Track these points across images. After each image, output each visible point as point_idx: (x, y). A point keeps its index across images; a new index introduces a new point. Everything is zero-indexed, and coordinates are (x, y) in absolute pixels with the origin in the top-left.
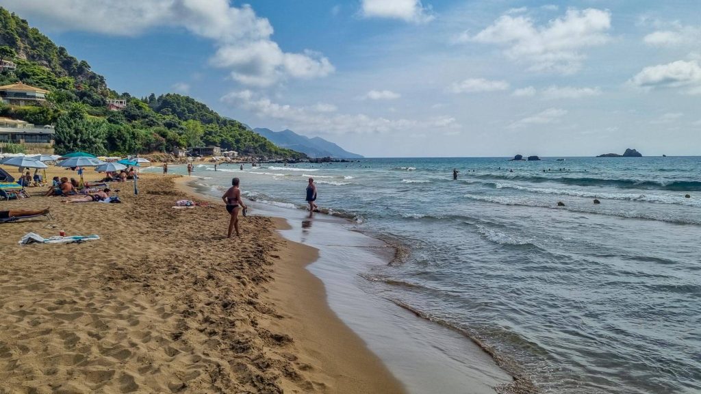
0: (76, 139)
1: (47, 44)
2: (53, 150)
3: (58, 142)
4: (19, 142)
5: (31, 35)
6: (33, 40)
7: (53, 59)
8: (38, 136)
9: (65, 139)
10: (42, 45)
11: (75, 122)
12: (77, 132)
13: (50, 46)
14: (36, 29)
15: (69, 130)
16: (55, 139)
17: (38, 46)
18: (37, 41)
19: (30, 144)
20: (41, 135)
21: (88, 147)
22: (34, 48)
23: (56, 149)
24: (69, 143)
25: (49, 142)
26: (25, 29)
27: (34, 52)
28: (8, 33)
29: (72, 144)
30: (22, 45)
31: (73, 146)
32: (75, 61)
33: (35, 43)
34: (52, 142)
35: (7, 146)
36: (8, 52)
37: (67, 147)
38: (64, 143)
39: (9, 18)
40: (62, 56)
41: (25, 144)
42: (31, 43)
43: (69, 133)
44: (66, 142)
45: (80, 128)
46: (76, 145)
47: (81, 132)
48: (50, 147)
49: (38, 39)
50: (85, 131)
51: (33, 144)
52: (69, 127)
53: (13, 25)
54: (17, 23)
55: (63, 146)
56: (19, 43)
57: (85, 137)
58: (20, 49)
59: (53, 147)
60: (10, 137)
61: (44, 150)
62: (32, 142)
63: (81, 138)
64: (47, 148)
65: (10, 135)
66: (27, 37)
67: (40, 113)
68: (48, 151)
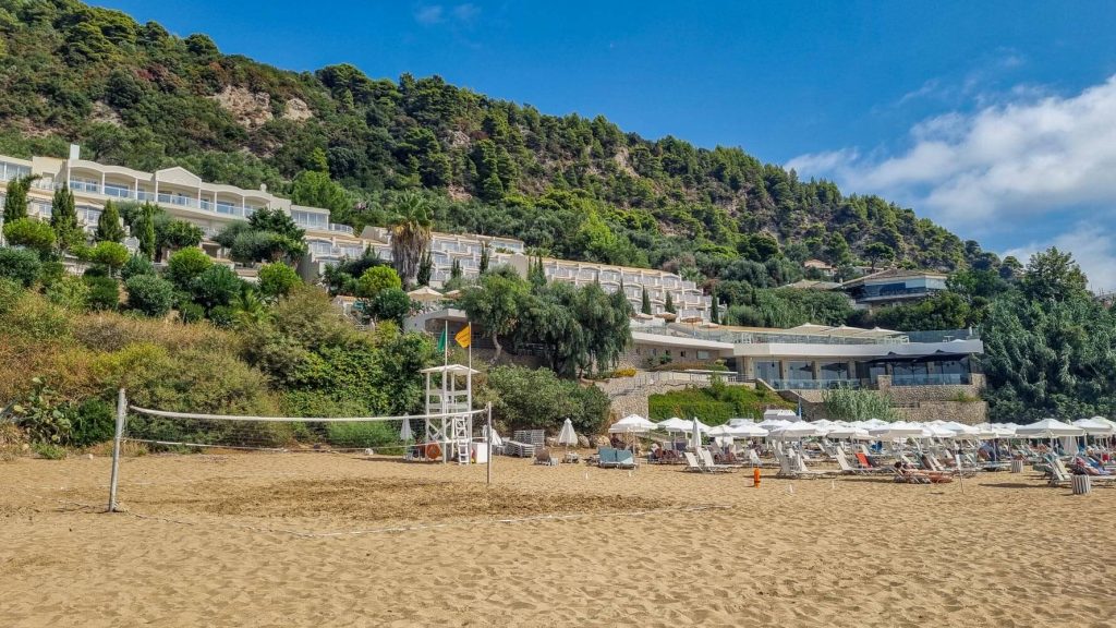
0: (1055, 368)
1: (946, 238)
2: (982, 406)
3: (996, 379)
4: (874, 386)
5: (918, 229)
6: (922, 237)
7: (956, 261)
8: (931, 364)
9: (1018, 366)
10: (938, 241)
11: (1046, 310)
12: (1055, 341)
13: (951, 240)
14: (927, 220)
15: (1027, 335)
16: (987, 373)
17: (931, 245)
18: (929, 237)
19: (909, 388)
20: (940, 358)
21: (1105, 392)
22: (924, 248)
23: (991, 405)
24: (1033, 379)
25: (965, 381)
26: (909, 220)
27: (926, 254)
28: (884, 231)
29: (1042, 383)
30: (907, 247)
31: (1049, 391)
32: (995, 259)
33: (927, 241)
34: (978, 379)
35: (834, 398)
36: (882, 252)
37: (1028, 396)
38: (1015, 382)
39: (886, 209)
40: (971, 256)
41: (894, 390)
42: (920, 242)
43: (1031, 345)
44: (1022, 375)
45: (1067, 326)
46: (1056, 384)
47: (1072, 339)
48: (972, 396)
49: (931, 233)
50: (1084, 337)
51: (919, 390)
52: (1029, 326)
53: (892, 219)
54: (898, 216)
55: (1012, 392)
56: (902, 244)
57: (1088, 355)
58: (903, 253)
59: (981, 394)
60: (853, 374)
61: (952, 407)
62: (914, 382)
63: (1074, 360)
64: (962, 400)
65: (852, 367)
66: (913, 232)
67: (935, 312)
68: (968, 409)
